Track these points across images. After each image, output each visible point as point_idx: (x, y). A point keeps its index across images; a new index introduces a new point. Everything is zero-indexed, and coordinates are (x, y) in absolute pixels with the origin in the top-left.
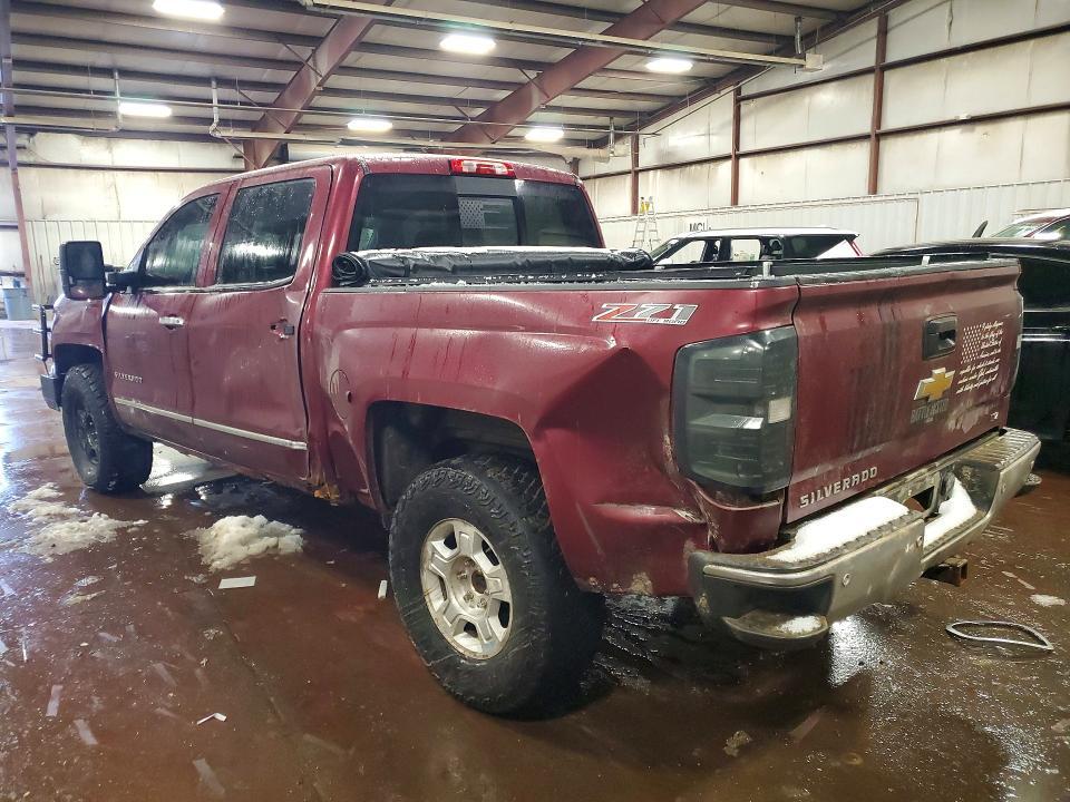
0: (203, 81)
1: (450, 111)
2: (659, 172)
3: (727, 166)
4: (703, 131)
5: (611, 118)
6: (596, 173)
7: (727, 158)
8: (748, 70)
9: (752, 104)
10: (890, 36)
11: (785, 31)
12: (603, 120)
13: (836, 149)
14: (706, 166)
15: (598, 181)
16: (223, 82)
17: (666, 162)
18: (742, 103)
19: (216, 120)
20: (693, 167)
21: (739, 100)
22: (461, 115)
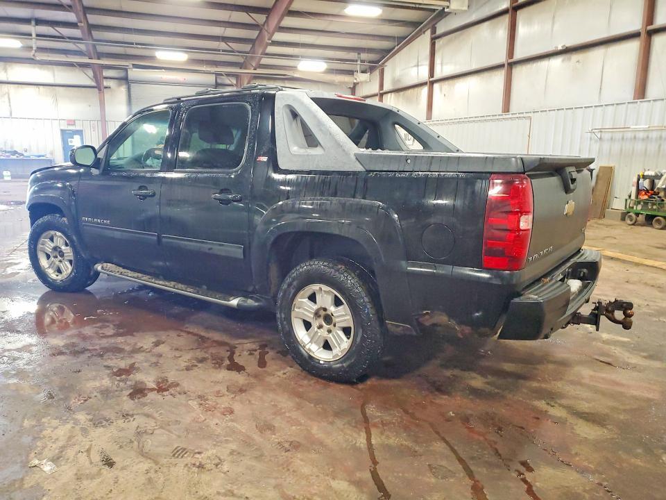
0: (27, 21)
2: (393, 94)
3: (425, 90)
4: (415, 63)
5: (359, 54)
7: (426, 83)
9: (442, 41)
12: (353, 55)
13: (486, 75)
14: (416, 90)
16: (41, 22)
17: (397, 87)
18: (436, 41)
19: (34, 48)
20: (410, 91)
21: (434, 39)
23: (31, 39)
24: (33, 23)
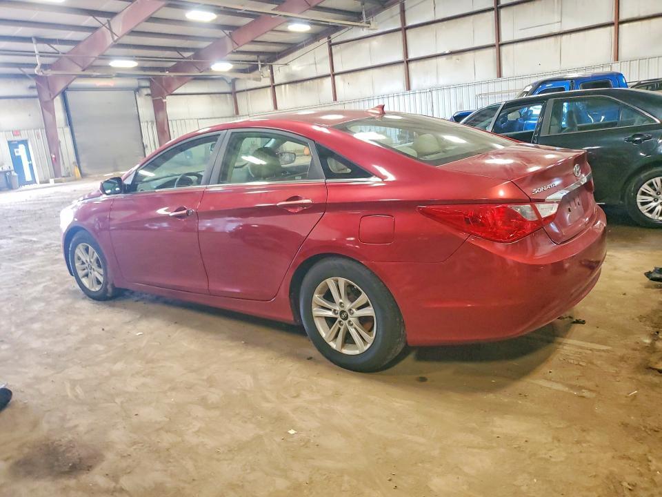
1: (174, 54)
2: (287, 85)
3: (329, 81)
4: (312, 61)
5: (258, 56)
6: (248, 88)
7: (328, 76)
8: (336, 28)
9: (338, 47)
10: (407, 13)
11: (359, 10)
12: (253, 57)
14: (316, 81)
15: (249, 92)
16: (40, 40)
17: (292, 80)
18: (333, 47)
19: (39, 64)
20: (308, 82)
21: (331, 45)
22: (180, 57)
23: (35, 56)
24: (34, 40)
